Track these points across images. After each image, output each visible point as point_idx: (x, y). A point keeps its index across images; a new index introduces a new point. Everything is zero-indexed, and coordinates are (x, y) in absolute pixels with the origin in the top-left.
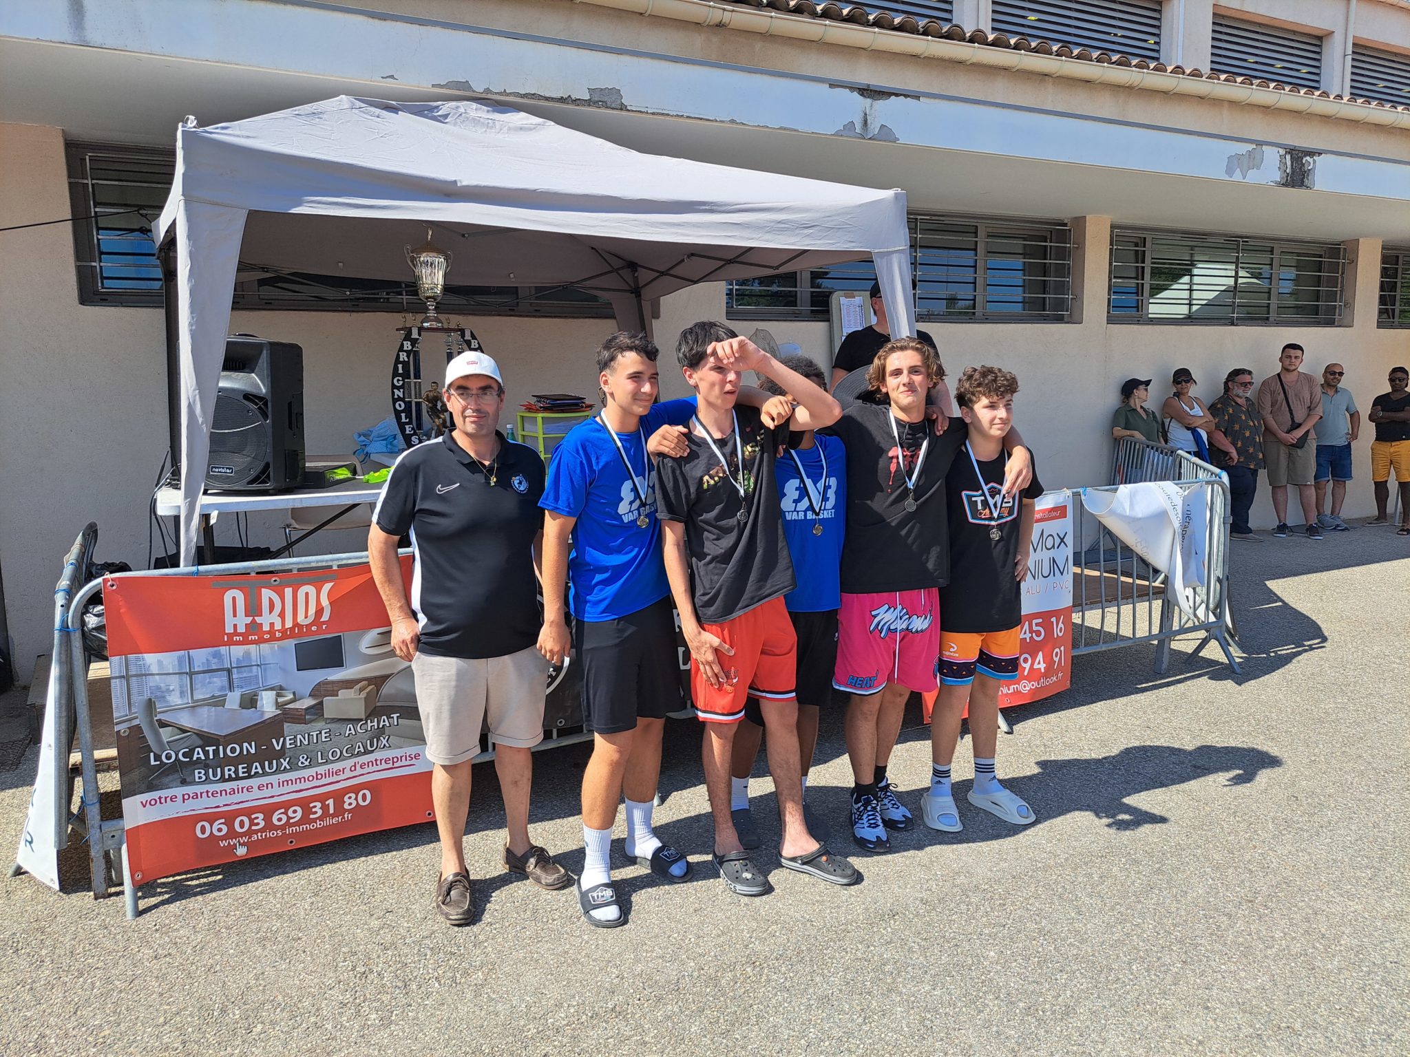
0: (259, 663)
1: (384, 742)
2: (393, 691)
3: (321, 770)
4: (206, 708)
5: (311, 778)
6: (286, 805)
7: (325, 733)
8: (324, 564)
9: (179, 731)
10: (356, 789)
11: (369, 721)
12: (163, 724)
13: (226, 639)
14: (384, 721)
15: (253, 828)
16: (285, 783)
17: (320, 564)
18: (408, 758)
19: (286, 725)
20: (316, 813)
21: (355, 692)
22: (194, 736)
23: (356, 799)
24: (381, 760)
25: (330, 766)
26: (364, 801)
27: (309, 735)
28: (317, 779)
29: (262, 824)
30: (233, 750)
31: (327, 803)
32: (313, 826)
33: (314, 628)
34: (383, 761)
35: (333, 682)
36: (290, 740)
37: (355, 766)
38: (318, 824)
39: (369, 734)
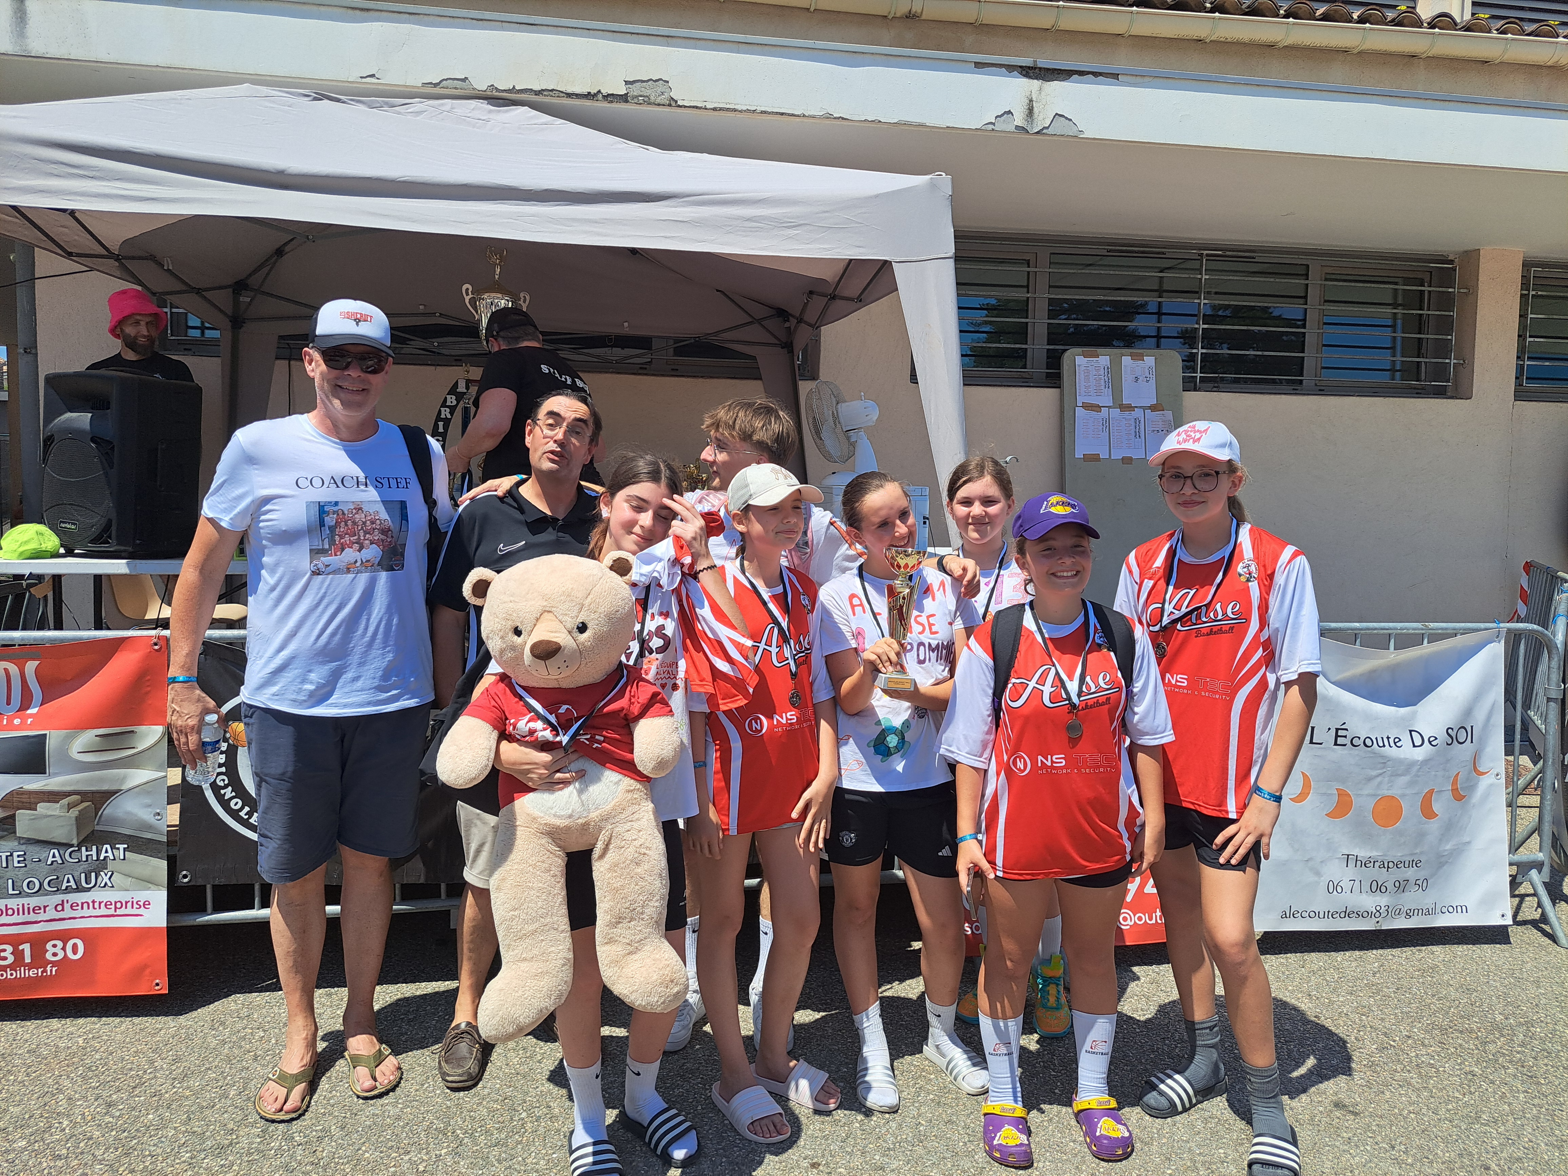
1: (106, 879)
2: (121, 814)
3: (13, 903)
7: (18, 856)
10: (62, 934)
11: (84, 849)
14: (106, 852)
18: (135, 906)
20: (6, 957)
21: (62, 807)
23: (64, 949)
25: (25, 901)
26: (75, 951)
28: (7, 915)
31: (21, 948)
32: (3, 975)
33: (17, 721)
34: (101, 905)
35: (30, 793)
37: (62, 905)
38: (9, 974)
39: (85, 866)
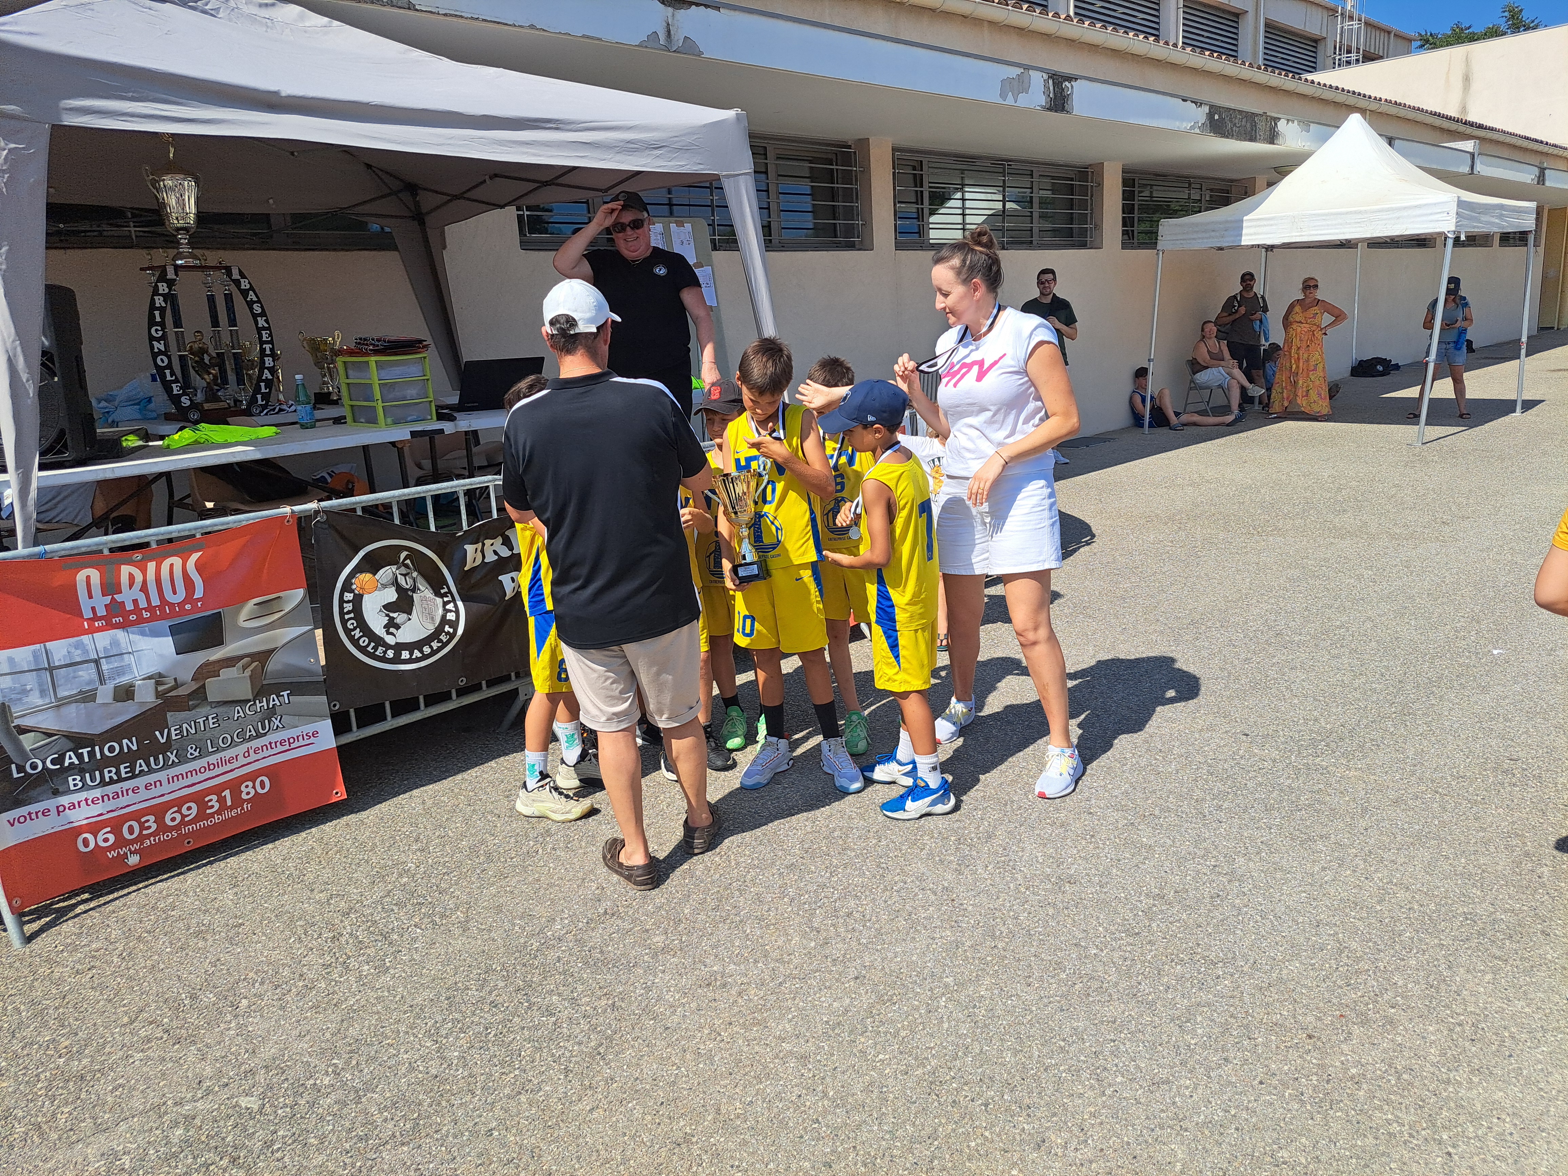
0: (130, 650)
1: (277, 722)
2: (279, 667)
3: (212, 759)
4: (74, 706)
5: (203, 770)
6: (179, 803)
7: (213, 718)
8: (187, 533)
9: (43, 736)
10: (252, 777)
11: (257, 701)
12: (23, 730)
13: (86, 627)
14: (274, 700)
15: (145, 832)
16: (175, 778)
17: (183, 534)
18: (306, 737)
19: (169, 714)
20: (212, 807)
21: (239, 670)
22: (63, 739)
23: (254, 787)
24: (276, 743)
25: (222, 754)
26: (263, 787)
27: (195, 722)
28: (210, 770)
29: (154, 827)
30: (112, 748)
31: (223, 794)
32: (211, 822)
33: (188, 607)
34: (278, 744)
35: (215, 662)
36: (175, 730)
37: (248, 752)
38: (217, 819)
39: (259, 715)
